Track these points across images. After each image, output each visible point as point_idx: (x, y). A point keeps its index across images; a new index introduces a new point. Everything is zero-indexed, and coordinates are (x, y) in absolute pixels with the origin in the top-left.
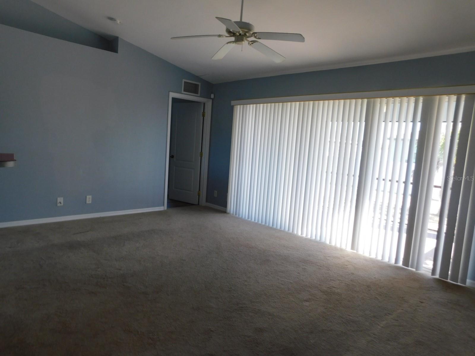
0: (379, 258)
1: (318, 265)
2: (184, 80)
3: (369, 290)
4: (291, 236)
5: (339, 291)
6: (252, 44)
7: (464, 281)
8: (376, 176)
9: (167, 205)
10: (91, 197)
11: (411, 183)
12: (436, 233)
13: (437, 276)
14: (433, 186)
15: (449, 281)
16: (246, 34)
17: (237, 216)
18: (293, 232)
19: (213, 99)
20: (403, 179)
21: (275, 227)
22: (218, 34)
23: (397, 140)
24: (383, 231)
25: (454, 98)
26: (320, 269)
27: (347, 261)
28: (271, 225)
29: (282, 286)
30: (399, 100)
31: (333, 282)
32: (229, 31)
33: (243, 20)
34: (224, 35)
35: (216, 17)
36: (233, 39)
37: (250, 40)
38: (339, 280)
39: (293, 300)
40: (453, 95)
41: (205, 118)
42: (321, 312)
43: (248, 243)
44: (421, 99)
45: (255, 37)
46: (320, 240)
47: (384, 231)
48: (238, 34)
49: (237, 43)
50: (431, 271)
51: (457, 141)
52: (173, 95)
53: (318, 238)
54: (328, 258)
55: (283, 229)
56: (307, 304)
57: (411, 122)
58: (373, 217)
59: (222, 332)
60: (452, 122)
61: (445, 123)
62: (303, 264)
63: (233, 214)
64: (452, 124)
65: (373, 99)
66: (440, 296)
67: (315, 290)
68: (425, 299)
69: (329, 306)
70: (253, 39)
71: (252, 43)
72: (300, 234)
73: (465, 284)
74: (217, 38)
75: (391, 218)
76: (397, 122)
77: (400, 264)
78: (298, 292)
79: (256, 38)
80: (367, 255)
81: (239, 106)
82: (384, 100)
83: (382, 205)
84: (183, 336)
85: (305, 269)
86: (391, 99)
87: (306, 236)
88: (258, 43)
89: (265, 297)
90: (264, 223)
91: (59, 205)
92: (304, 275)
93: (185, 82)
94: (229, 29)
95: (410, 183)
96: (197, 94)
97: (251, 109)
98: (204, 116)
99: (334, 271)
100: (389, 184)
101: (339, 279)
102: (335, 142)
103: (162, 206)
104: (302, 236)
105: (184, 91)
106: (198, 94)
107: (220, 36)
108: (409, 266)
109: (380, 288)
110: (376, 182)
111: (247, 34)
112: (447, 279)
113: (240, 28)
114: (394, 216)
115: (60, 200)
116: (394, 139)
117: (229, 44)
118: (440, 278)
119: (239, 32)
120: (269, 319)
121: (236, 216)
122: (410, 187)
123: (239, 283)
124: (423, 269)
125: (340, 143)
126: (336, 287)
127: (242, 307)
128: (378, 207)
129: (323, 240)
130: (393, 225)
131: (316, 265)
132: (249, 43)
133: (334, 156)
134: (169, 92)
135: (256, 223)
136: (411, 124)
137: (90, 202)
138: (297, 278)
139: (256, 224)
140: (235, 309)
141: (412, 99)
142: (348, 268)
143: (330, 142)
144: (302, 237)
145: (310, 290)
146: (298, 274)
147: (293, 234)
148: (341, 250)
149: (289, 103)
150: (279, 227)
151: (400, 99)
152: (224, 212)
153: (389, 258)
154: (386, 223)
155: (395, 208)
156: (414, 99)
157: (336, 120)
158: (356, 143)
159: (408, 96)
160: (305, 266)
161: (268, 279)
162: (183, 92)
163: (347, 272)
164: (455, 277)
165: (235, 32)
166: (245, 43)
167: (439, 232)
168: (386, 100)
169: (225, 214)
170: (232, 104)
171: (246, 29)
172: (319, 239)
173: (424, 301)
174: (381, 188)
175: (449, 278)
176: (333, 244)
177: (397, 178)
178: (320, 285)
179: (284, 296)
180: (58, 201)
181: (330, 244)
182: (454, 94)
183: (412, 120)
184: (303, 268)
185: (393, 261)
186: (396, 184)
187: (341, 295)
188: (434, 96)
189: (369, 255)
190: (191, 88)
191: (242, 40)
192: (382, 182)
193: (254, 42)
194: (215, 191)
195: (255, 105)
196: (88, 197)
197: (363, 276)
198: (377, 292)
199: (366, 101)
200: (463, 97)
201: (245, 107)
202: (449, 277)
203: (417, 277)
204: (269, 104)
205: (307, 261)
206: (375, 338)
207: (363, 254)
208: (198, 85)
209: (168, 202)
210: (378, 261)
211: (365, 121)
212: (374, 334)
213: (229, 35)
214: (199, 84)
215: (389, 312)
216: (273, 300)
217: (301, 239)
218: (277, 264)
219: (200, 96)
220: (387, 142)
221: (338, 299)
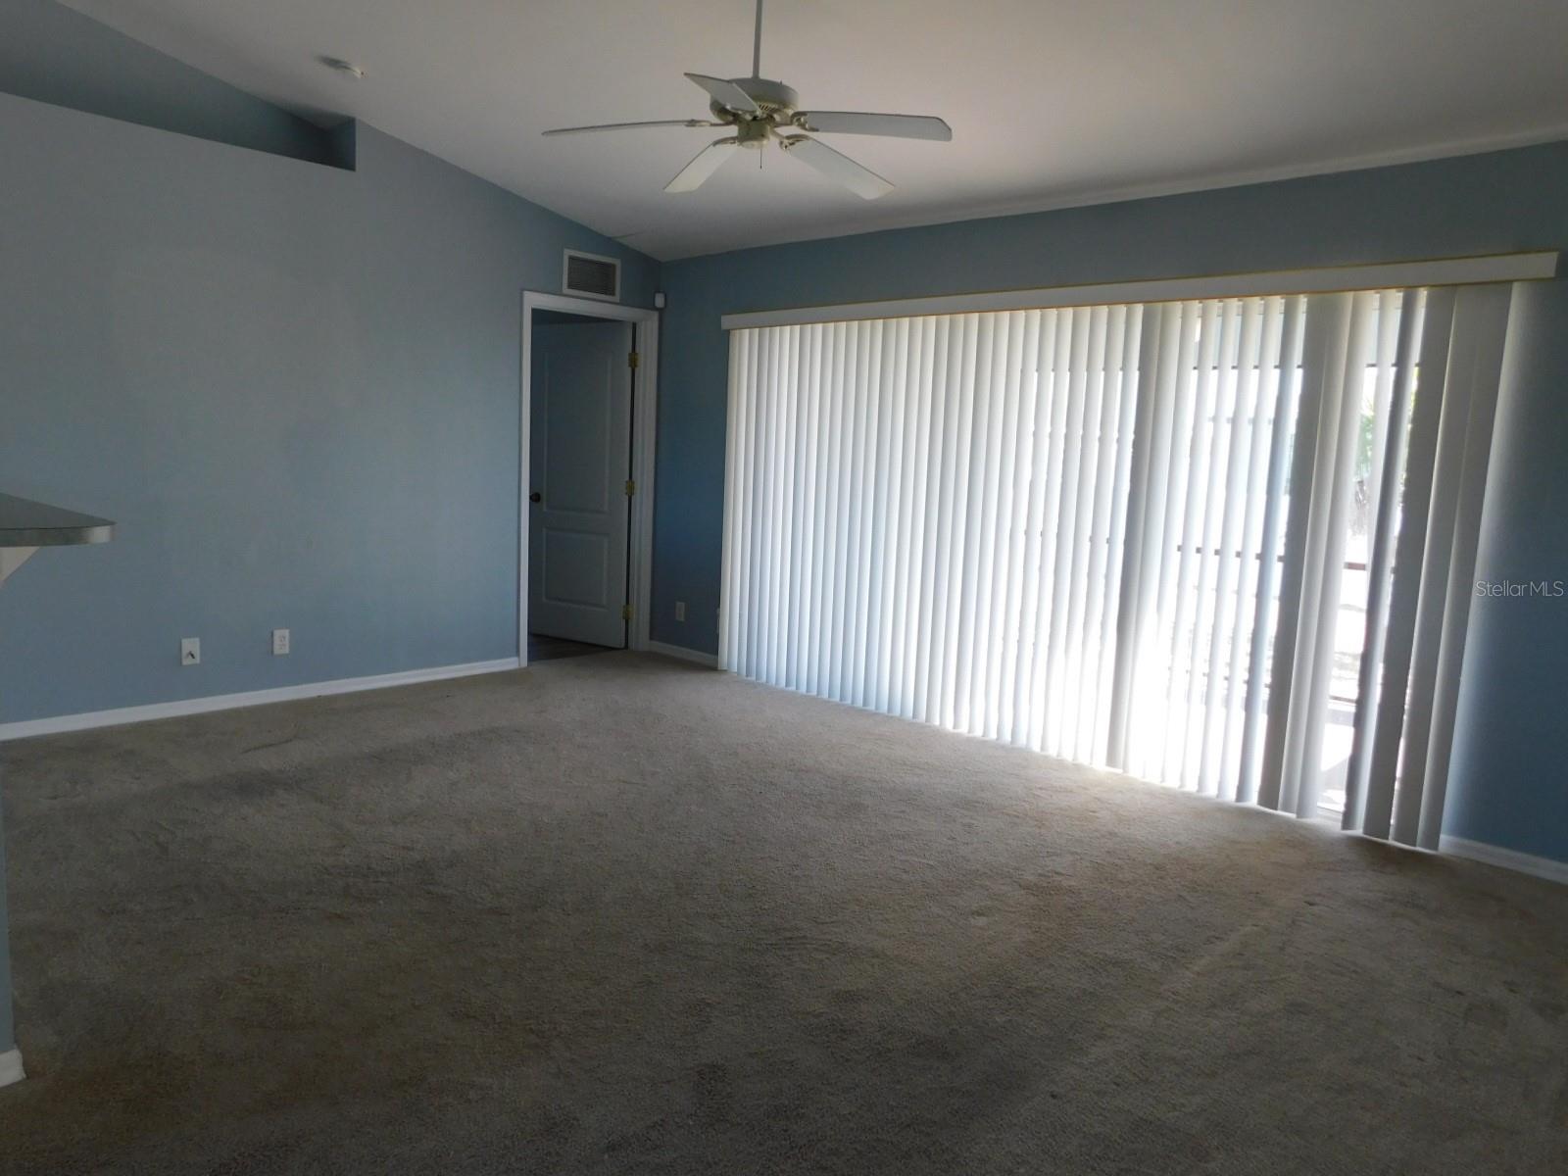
0: (1191, 787)
1: (1008, 815)
2: (568, 253)
3: (1161, 878)
4: (925, 735)
5: (1074, 884)
6: (792, 144)
7: (1432, 839)
8: (1177, 539)
9: (529, 652)
10: (286, 633)
11: (1280, 559)
12: (1352, 709)
13: (1358, 831)
14: (1343, 565)
15: (1391, 842)
16: (772, 117)
17: (753, 678)
18: (928, 718)
19: (660, 310)
20: (1256, 546)
21: (872, 707)
22: (689, 118)
23: (1234, 421)
24: (1199, 708)
25: (1396, 297)
26: (1015, 824)
27: (1096, 798)
28: (860, 703)
29: (904, 876)
30: (1238, 307)
31: (1054, 858)
32: (720, 109)
33: (764, 75)
34: (707, 122)
35: (686, 74)
36: (733, 130)
37: (785, 134)
38: (1073, 853)
39: (941, 912)
40: (1394, 291)
41: (639, 371)
42: (1023, 942)
43: (792, 760)
44: (1303, 302)
45: (802, 126)
46: (1012, 742)
47: (1204, 707)
48: (749, 117)
49: (745, 143)
50: (1340, 817)
51: (1406, 427)
52: (535, 300)
53: (1007, 737)
54: (1038, 793)
55: (897, 712)
56: (982, 921)
57: (1276, 367)
58: (1170, 669)
59: (737, 1005)
60: (1394, 365)
61: (1374, 370)
62: (965, 812)
63: (739, 673)
64: (1393, 371)
65: (1160, 305)
66: (1364, 883)
67: (1003, 884)
68: (1319, 895)
69: (1045, 923)
70: (794, 130)
71: (791, 141)
72: (949, 726)
73: (1435, 846)
74: (683, 129)
75: (1222, 670)
76: (1234, 368)
77: (1253, 801)
78: (953, 891)
79: (806, 129)
80: (1153, 779)
81: (747, 330)
82: (1196, 306)
83: (1195, 632)
84: (627, 1021)
85: (970, 826)
86: (1215, 305)
87: (969, 732)
88: (810, 142)
89: (857, 907)
90: (837, 698)
91: (188, 661)
92: (967, 844)
93: (571, 258)
94: (723, 103)
95: (1276, 558)
96: (610, 294)
97: (786, 339)
98: (633, 364)
99: (1059, 830)
100: (1213, 561)
101: (1073, 850)
102: (1051, 435)
103: (510, 656)
104: (956, 731)
105: (571, 286)
106: (613, 294)
107: (692, 123)
108: (1279, 806)
109: (1194, 870)
110: (1175, 557)
111: (777, 117)
112: (1387, 839)
113: (755, 98)
114: (1231, 665)
115: (191, 645)
116: (1228, 420)
117: (717, 146)
118: (1365, 836)
119: (752, 112)
120: (873, 966)
121: (749, 678)
122: (1277, 571)
123: (776, 871)
124: (1320, 812)
125: (1067, 437)
126: (1064, 872)
127: (791, 938)
128: (1184, 635)
129: (1022, 741)
130: (1229, 689)
131: (1003, 813)
132: (781, 143)
133: (1047, 481)
134: (523, 290)
135: (813, 699)
136: (1274, 375)
137: (286, 650)
138: (950, 851)
139: (811, 703)
140: (772, 944)
141: (1278, 303)
142: (1098, 818)
143: (1035, 434)
144: (958, 735)
145: (988, 883)
146: (950, 842)
147: (930, 727)
148: (1077, 767)
149: (906, 321)
150: (884, 708)
151: (1241, 303)
152: (712, 667)
153: (1221, 787)
154: (1210, 686)
155: (1234, 639)
156: (1283, 301)
157: (1051, 367)
158: (1115, 435)
159: (1265, 292)
160: (971, 818)
161: (862, 857)
162: (566, 290)
163: (1096, 831)
164: (1407, 831)
165: (740, 112)
166: (771, 143)
167: (1361, 703)
168: (1201, 305)
169: (714, 676)
170: (725, 325)
171: (774, 102)
172: (1009, 739)
173: (1317, 900)
174: (1192, 578)
175: (1390, 837)
176: (1052, 752)
177: (1235, 545)
178: (1017, 869)
179: (912, 904)
180: (185, 652)
181: (1043, 753)
182: (1397, 287)
183: (1277, 364)
184: (964, 825)
185: (1231, 795)
186: (1233, 563)
187: (1080, 893)
188: (1342, 294)
189: (1160, 780)
190: (592, 277)
191: (762, 136)
192: (1194, 559)
193: (796, 138)
194: (679, 604)
195: (797, 328)
196: (278, 633)
197: (1144, 839)
198: (1183, 883)
199: (1139, 309)
200: (1423, 295)
201: (767, 336)
202: (1392, 830)
203: (1301, 835)
204: (843, 325)
205: (977, 804)
206: (1177, 1002)
207: (1144, 777)
208: (613, 266)
209: (530, 644)
210: (1188, 796)
211: (1139, 369)
212: (1173, 993)
213: (721, 119)
214: (617, 262)
215: (1217, 935)
216: (881, 914)
217: (955, 741)
218: (885, 815)
219: (622, 303)
220: (1207, 428)
221: (1071, 906)
